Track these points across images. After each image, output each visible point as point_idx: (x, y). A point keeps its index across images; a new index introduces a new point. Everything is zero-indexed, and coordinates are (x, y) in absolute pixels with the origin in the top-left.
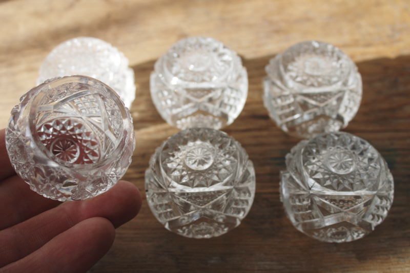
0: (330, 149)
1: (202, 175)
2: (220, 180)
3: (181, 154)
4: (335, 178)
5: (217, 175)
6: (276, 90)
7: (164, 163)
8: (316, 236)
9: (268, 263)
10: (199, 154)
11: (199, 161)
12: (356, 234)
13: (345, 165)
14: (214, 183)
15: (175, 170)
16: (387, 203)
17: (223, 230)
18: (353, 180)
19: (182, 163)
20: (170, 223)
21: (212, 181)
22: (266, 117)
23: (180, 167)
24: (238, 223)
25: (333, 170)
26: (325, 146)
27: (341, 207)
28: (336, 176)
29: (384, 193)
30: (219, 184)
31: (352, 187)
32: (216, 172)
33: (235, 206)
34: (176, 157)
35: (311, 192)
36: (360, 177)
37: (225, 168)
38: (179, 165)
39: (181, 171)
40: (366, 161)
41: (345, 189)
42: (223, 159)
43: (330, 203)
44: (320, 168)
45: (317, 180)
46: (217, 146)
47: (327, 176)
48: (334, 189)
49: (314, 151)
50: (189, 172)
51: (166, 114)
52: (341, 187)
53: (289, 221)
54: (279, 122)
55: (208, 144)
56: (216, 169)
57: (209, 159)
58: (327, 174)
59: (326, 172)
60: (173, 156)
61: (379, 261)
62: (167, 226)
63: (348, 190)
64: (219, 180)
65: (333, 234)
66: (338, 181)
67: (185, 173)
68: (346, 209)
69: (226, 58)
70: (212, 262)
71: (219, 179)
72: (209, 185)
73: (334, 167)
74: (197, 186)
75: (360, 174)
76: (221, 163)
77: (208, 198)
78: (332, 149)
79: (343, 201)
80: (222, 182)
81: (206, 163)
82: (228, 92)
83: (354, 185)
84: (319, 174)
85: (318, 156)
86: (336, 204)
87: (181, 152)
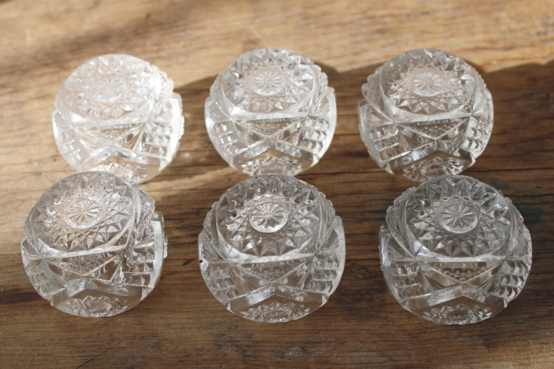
0: (445, 199)
1: (272, 240)
2: (296, 246)
3: (244, 211)
4: (449, 238)
5: (292, 239)
6: (375, 119)
7: (222, 223)
8: (427, 316)
9: (365, 354)
10: (267, 211)
11: (268, 220)
12: (481, 313)
13: (463, 222)
14: (288, 249)
15: (236, 233)
16: (521, 271)
17: (303, 311)
18: (474, 242)
19: (245, 224)
20: (233, 303)
21: (285, 247)
22: (364, 154)
23: (243, 229)
24: (324, 301)
25: (448, 229)
26: (438, 196)
27: (458, 278)
28: (451, 236)
29: (516, 257)
30: (294, 251)
31: (472, 251)
32: (290, 235)
33: (317, 280)
34: (238, 216)
35: (418, 258)
36: (483, 236)
37: (302, 228)
38: (241, 226)
39: (244, 234)
40: (492, 215)
41: (462, 254)
42: (300, 217)
43: (443, 272)
44: (430, 225)
45: (426, 243)
46: (292, 200)
47: (439, 237)
48: (447, 255)
49: (423, 203)
50: (255, 236)
51: (226, 155)
52: (457, 251)
53: (392, 297)
54: (380, 162)
55: (280, 197)
56: (290, 231)
57: (281, 217)
58: (439, 234)
59: (438, 231)
60: (235, 215)
61: (515, 348)
62: (229, 308)
63: (467, 256)
64: (294, 246)
65: (451, 314)
66: (454, 242)
67: (248, 237)
68: (463, 280)
69: (306, 76)
70: (290, 354)
71: (295, 244)
72: (281, 252)
73: (448, 225)
74: (265, 255)
75: (483, 234)
76: (297, 223)
77: (281, 270)
78: (447, 200)
79: (460, 270)
80: (298, 248)
81: (278, 223)
82: (309, 123)
83: (474, 248)
84: (428, 234)
85: (428, 210)
86: (452, 274)
87: (244, 208)
